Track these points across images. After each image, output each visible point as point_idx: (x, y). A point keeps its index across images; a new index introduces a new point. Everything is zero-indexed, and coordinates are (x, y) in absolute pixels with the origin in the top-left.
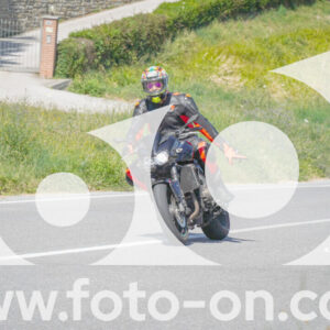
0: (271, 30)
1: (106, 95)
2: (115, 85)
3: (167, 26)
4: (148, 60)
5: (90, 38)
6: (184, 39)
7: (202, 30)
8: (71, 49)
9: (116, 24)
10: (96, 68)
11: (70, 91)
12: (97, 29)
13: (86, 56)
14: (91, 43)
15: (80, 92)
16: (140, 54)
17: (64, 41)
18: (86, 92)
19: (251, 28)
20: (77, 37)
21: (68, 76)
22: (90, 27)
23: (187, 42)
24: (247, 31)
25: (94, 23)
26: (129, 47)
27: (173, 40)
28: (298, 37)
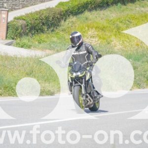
0: (114, 15)
1: (32, 48)
2: (37, 43)
3: (62, 13)
4: (53, 31)
5: (24, 20)
6: (71, 20)
7: (80, 16)
8: (14, 25)
9: (37, 13)
10: (27, 34)
11: (14, 46)
12: (27, 15)
13: (22, 29)
14: (25, 22)
15: (19, 47)
16: (49, 28)
17: (11, 21)
18: (22, 47)
19: (104, 14)
20: (18, 19)
21: (13, 39)
22: (24, 14)
23: (72, 22)
24: (102, 16)
25: (26, 12)
26: (43, 24)
27: (65, 21)
28: (127, 19)
